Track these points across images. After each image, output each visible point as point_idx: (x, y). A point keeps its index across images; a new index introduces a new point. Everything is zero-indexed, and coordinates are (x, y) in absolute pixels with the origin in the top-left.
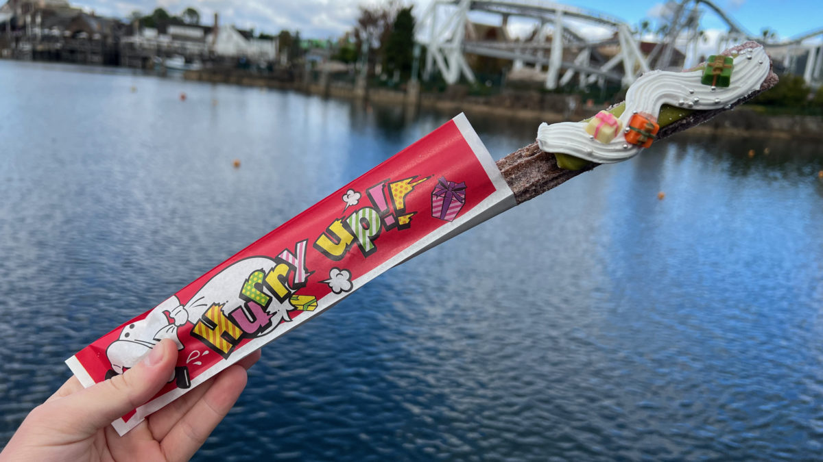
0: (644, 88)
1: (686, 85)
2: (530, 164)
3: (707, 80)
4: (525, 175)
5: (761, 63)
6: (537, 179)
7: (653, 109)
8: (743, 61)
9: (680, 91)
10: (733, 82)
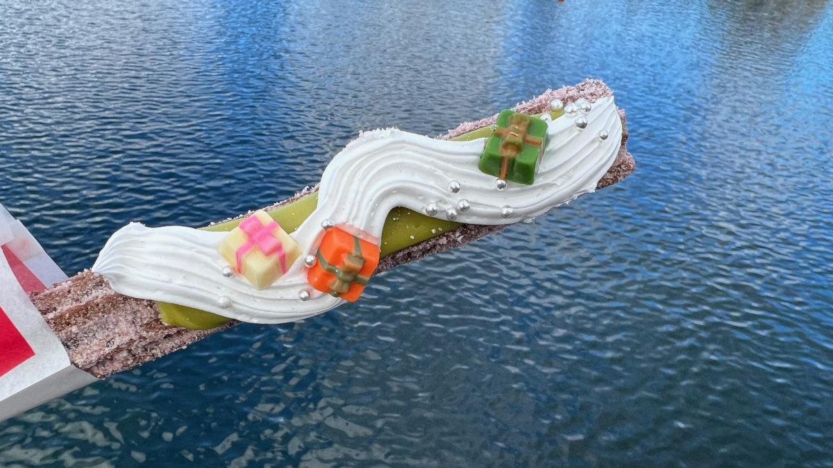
0: (360, 166)
1: (446, 171)
2: (113, 305)
3: (491, 164)
4: (103, 326)
5: (604, 138)
6: (126, 339)
7: (370, 219)
8: (569, 129)
9: (432, 183)
10: (542, 174)
